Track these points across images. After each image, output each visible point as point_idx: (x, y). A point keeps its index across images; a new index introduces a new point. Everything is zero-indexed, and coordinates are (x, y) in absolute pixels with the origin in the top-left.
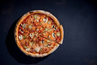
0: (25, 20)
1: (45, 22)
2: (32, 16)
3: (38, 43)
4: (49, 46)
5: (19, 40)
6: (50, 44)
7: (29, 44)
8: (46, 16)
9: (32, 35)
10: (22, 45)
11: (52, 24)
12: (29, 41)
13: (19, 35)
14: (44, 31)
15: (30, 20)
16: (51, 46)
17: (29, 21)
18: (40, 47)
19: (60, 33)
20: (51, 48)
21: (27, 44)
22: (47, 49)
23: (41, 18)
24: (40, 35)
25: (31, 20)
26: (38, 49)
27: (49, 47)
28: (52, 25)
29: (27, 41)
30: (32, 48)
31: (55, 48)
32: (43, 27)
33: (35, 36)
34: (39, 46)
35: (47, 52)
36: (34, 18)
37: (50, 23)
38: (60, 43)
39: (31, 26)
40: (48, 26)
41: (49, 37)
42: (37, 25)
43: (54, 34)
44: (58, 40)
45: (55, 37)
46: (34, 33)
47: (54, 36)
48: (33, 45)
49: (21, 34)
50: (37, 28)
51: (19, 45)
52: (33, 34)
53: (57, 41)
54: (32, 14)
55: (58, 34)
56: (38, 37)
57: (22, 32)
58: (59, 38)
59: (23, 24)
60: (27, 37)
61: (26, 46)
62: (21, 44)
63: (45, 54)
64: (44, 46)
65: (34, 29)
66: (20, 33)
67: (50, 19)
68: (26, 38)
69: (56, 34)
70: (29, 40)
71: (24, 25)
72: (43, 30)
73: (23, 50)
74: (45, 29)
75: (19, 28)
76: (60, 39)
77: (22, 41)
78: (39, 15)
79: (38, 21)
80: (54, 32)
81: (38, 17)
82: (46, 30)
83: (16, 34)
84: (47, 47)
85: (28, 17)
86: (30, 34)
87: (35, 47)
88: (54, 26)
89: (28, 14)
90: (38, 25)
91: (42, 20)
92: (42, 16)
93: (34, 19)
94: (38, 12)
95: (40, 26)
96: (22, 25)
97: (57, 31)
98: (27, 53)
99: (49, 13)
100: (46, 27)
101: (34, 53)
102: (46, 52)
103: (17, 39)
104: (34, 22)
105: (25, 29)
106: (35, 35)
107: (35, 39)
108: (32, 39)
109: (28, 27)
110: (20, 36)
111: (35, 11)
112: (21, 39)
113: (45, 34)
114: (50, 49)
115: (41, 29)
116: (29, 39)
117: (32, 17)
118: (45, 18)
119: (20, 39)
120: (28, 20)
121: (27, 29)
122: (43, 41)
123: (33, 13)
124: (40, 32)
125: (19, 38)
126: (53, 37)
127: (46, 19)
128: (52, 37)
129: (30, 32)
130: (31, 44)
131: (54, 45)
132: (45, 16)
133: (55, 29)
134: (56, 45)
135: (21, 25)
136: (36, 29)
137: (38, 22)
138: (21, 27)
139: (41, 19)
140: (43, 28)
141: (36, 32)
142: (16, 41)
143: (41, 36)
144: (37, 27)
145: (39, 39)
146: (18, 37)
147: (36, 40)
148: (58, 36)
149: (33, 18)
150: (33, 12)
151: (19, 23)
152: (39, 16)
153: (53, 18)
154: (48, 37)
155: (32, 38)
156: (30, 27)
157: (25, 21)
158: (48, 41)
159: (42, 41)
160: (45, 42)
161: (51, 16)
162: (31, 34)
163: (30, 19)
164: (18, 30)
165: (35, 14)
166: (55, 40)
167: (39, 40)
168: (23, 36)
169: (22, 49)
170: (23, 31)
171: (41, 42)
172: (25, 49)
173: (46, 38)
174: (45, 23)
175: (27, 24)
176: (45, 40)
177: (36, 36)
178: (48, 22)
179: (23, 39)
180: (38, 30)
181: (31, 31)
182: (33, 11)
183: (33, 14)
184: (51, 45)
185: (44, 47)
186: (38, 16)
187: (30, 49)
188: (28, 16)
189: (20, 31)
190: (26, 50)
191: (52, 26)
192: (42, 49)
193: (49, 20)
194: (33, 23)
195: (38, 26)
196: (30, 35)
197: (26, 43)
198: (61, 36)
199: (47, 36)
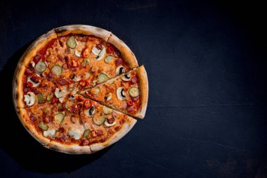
0: (43, 52)
1: (98, 57)
2: (62, 40)
3: (78, 115)
4: (108, 125)
5: (26, 107)
6: (110, 117)
7: (52, 119)
8: (102, 42)
9: (61, 94)
10: (34, 121)
11: (117, 63)
12: (52, 109)
13: (25, 93)
14: (94, 82)
15: (55, 52)
16: (114, 123)
17: (53, 54)
18: (82, 126)
19: (140, 90)
20: (113, 130)
21: (47, 118)
22: (101, 131)
23: (86, 47)
24: (82, 92)
25: (59, 52)
26: (77, 131)
27: (109, 127)
28: (117, 66)
29: (49, 109)
30: (62, 130)
31: (126, 129)
32: (93, 70)
33: (69, 96)
34: (81, 123)
35: (102, 141)
36: (68, 47)
37: (111, 59)
38: (137, 115)
39: (60, 69)
40: (106, 68)
41: (109, 99)
42: (75, 65)
43: (123, 90)
44: (134, 108)
45: (126, 100)
46: (68, 88)
47: (122, 95)
48: (63, 119)
49: (32, 91)
50: (75, 73)
51: (24, 120)
52: (64, 89)
53: (129, 109)
54: (61, 37)
55: (134, 92)
56: (79, 100)
57: (35, 85)
58: (135, 101)
59: (36, 63)
60: (48, 99)
61: (45, 122)
62: (31, 117)
63: (96, 145)
64: (94, 123)
65: (68, 76)
66: (27, 88)
67: (112, 48)
68: (46, 101)
69: (127, 90)
70: (52, 106)
71: (41, 66)
72: (92, 80)
73: (37, 133)
74: (97, 77)
75: (26, 74)
76: (139, 106)
77: (35, 108)
78: (81, 38)
79: (78, 55)
80: (122, 85)
81: (77, 43)
82: (101, 79)
83: (16, 89)
84: (101, 127)
85: (50, 45)
86: (57, 89)
87: (71, 125)
88: (121, 69)
89: (52, 35)
90: (78, 66)
91: (91, 52)
92: (91, 41)
93: (68, 50)
94: (79, 30)
95: (85, 67)
96: (34, 65)
97: (131, 83)
98: (48, 141)
99: (110, 33)
100: (99, 71)
101: (67, 143)
102: (99, 139)
103: (21, 105)
104: (66, 59)
105: (41, 75)
106: (69, 93)
107: (69, 104)
108: (63, 104)
109: (51, 72)
110: (30, 95)
111: (70, 28)
112: (30, 105)
113: (96, 91)
114: (111, 133)
115: (88, 75)
116: (52, 103)
117: (61, 44)
118: (99, 47)
119: (28, 103)
120: (52, 51)
121: (49, 76)
122: (91, 109)
123: (66, 33)
124: (83, 85)
125: (26, 102)
126: (120, 98)
127: (101, 49)
128: (116, 99)
129: (55, 84)
130: (58, 118)
131: (123, 122)
132: (97, 42)
133: (126, 76)
134: (128, 120)
135: (30, 65)
136: (73, 78)
137: (77, 57)
138: (31, 72)
139: (87, 50)
140: (92, 73)
141: (71, 86)
142: (18, 108)
143: (86, 96)
144: (75, 70)
145: (82, 103)
146: (24, 98)
147: (73, 107)
148: (132, 95)
149: (65, 46)
150: (65, 30)
151: (27, 60)
152: (82, 41)
153: (119, 48)
154: (106, 98)
155: (61, 100)
156: (57, 71)
157: (42, 55)
158: (106, 110)
159: (88, 110)
160: (98, 112)
161: (114, 41)
162: (60, 91)
163: (57, 50)
164: (23, 78)
165: (71, 35)
166: (125, 108)
167: (81, 107)
168: (36, 94)
169: (33, 130)
170: (37, 82)
171: (87, 113)
172: (41, 130)
173: (100, 102)
174: (98, 59)
175: (47, 61)
176: (96, 108)
177: (73, 97)
178: (106, 57)
179: (36, 104)
180: (78, 79)
181: (59, 82)
182: (65, 27)
183: (66, 36)
184: (113, 120)
185: (93, 126)
186: (78, 40)
187: (57, 131)
188: (50, 39)
189: (29, 80)
190: (46, 133)
191: (118, 70)
192: (88, 132)
193: (108, 52)
194: (64, 61)
195: (78, 69)
196: (57, 94)
197: (45, 114)
198: (140, 96)
199: (103, 97)
